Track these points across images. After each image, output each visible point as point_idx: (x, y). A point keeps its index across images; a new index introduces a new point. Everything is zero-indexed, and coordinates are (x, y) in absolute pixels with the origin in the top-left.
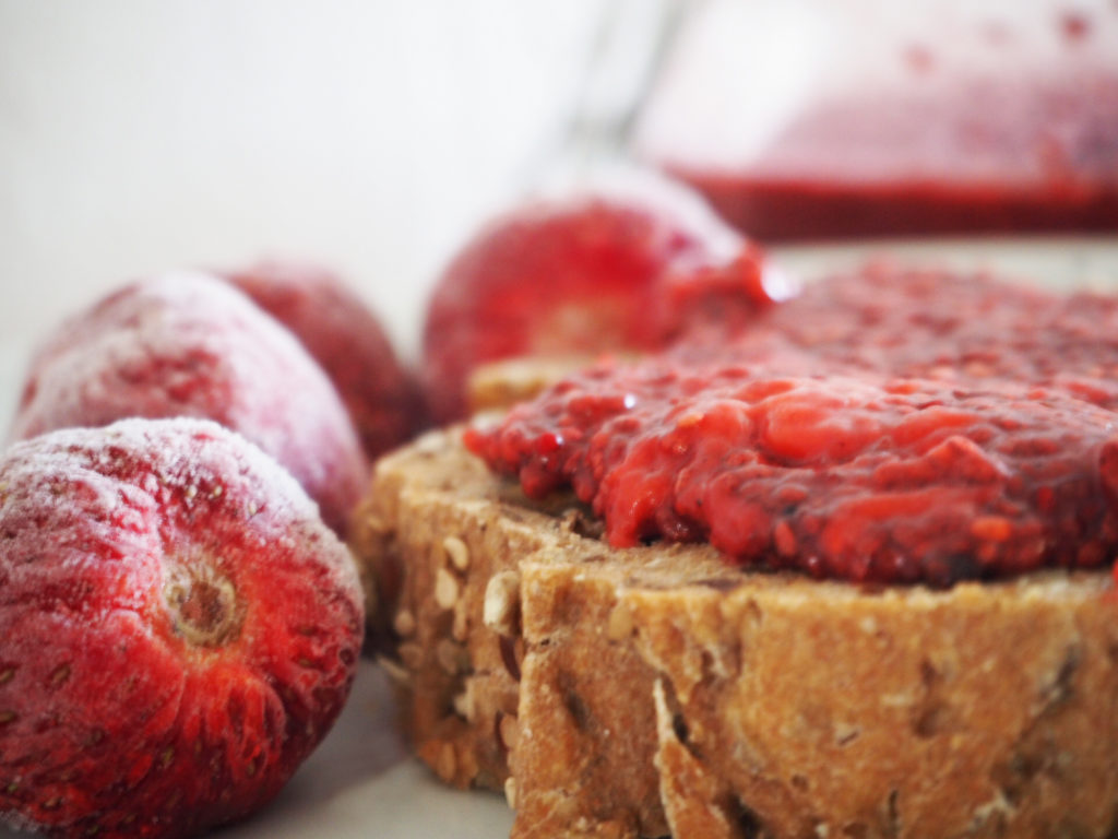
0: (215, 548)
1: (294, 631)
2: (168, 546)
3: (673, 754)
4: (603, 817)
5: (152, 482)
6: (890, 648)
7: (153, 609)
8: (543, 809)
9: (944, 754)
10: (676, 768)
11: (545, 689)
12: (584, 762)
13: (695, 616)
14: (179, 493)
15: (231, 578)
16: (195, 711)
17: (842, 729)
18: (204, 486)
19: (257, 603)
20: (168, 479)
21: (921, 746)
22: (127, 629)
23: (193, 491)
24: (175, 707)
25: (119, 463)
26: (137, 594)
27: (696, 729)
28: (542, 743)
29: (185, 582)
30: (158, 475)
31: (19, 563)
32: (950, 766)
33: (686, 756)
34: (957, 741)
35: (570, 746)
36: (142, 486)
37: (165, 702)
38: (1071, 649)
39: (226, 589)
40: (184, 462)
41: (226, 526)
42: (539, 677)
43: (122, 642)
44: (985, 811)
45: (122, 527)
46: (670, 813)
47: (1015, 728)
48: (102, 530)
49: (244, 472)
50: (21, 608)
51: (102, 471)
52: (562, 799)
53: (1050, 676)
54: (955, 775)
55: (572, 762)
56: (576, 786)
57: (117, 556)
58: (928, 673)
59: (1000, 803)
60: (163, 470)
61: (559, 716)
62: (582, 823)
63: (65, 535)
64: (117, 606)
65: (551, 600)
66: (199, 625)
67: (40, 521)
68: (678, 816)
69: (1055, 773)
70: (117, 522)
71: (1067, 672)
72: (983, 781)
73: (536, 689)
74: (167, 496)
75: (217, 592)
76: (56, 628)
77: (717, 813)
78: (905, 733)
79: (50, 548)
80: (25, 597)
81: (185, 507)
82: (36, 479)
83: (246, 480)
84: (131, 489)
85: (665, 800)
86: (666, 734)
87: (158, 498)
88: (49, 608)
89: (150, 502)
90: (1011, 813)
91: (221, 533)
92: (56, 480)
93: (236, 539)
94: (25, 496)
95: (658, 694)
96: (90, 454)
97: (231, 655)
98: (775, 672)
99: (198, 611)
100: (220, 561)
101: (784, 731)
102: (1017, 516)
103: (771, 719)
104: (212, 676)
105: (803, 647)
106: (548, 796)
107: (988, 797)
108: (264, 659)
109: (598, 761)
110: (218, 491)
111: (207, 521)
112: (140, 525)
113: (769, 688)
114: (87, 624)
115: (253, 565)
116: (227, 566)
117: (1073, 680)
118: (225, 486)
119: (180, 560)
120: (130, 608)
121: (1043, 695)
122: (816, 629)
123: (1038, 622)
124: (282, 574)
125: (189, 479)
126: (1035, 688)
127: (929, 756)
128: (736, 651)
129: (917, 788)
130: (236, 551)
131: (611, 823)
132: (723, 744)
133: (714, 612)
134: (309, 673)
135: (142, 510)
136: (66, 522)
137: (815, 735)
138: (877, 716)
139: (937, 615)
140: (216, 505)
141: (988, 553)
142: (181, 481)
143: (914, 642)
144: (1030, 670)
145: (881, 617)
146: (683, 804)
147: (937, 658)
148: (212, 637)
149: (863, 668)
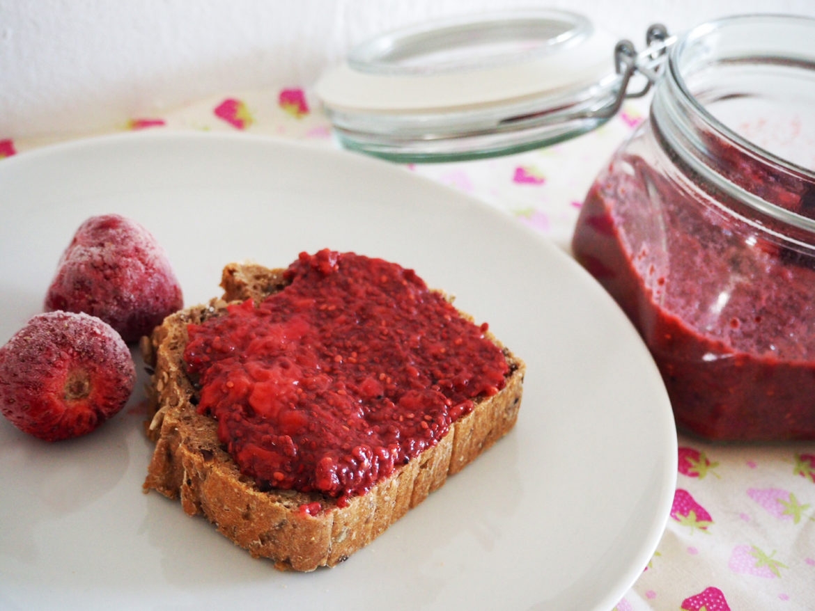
0: (87, 370)
1: (104, 398)
2: (71, 368)
3: (185, 487)
4: (168, 488)
5: (71, 351)
6: (240, 498)
7: (59, 392)
8: (153, 479)
9: (249, 526)
10: (186, 491)
11: (163, 449)
12: (168, 472)
13: (196, 464)
14: (79, 353)
15: (89, 380)
16: (66, 419)
17: (226, 507)
18: (88, 352)
19: (95, 389)
20: (77, 349)
21: (244, 521)
22: (49, 398)
23: (84, 354)
24: (59, 419)
25: (63, 341)
26: (55, 388)
27: (193, 485)
28: (157, 463)
29: (74, 380)
30: (73, 348)
31: (22, 372)
32: (249, 529)
33: (189, 490)
34: (252, 525)
35: (165, 466)
36: (67, 352)
37: (57, 417)
38: (284, 520)
39: (87, 383)
40: (83, 344)
41: (92, 364)
42: (162, 445)
43: (46, 402)
44: (256, 542)
45: (56, 367)
46: (182, 500)
47: (266, 530)
48: (49, 369)
49: (102, 347)
50: (20, 385)
51: (56, 343)
52: (159, 479)
53: (277, 524)
54: (250, 531)
55: (164, 471)
56: (164, 478)
57: (52, 377)
58: (248, 507)
59: (260, 543)
60: (75, 347)
61: (164, 458)
62: (162, 489)
63: (38, 367)
64: (47, 391)
65: (169, 428)
66: (75, 393)
67: (33, 358)
68: (184, 502)
69: (274, 543)
70: (55, 366)
71: (281, 524)
72: (257, 536)
73: (160, 448)
74: (75, 354)
75: (83, 384)
76: (27, 395)
77: (194, 505)
78: (240, 516)
79: (32, 371)
80: (21, 383)
81: (81, 358)
82: (36, 343)
83: (102, 351)
84: (62, 353)
85: (181, 496)
86: (185, 482)
87: (72, 355)
88: (27, 388)
89: (68, 357)
90: (262, 546)
91: (90, 365)
92: (42, 345)
93: (94, 369)
94: (31, 348)
95: (185, 473)
96: (56, 335)
97: (83, 402)
98: (213, 486)
99: (75, 390)
100: (87, 374)
101: (212, 500)
102: (289, 473)
103: (209, 496)
104: (75, 409)
105: (220, 485)
106: (156, 477)
107: (257, 540)
108: (94, 403)
109: (172, 473)
110: (92, 354)
111: (86, 362)
112: (62, 366)
113: (210, 489)
114: (37, 395)
115: (97, 378)
116: (89, 376)
117: (283, 526)
118: (94, 353)
119: (74, 374)
120: (52, 392)
121: (274, 527)
122: (224, 483)
123: (276, 511)
124: (105, 382)
125: (84, 349)
126: (273, 525)
127: (245, 524)
128: (205, 475)
129: (241, 529)
130: (93, 373)
131: (169, 491)
132: (199, 491)
133: (201, 464)
134: (107, 409)
135: (64, 360)
136: (39, 363)
137: (219, 505)
138: (234, 510)
139: (254, 497)
140: (90, 358)
141: (274, 484)
142: (81, 350)
143: (246, 499)
144: (272, 520)
145: (239, 490)
146: (186, 500)
147: (251, 506)
148: (78, 397)
149: (233, 498)
